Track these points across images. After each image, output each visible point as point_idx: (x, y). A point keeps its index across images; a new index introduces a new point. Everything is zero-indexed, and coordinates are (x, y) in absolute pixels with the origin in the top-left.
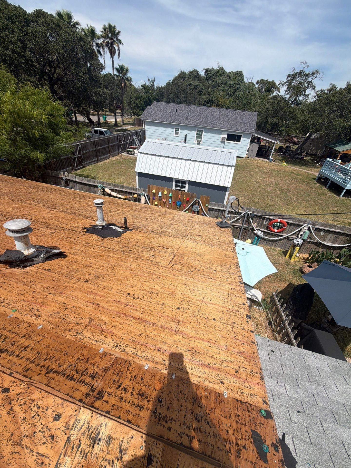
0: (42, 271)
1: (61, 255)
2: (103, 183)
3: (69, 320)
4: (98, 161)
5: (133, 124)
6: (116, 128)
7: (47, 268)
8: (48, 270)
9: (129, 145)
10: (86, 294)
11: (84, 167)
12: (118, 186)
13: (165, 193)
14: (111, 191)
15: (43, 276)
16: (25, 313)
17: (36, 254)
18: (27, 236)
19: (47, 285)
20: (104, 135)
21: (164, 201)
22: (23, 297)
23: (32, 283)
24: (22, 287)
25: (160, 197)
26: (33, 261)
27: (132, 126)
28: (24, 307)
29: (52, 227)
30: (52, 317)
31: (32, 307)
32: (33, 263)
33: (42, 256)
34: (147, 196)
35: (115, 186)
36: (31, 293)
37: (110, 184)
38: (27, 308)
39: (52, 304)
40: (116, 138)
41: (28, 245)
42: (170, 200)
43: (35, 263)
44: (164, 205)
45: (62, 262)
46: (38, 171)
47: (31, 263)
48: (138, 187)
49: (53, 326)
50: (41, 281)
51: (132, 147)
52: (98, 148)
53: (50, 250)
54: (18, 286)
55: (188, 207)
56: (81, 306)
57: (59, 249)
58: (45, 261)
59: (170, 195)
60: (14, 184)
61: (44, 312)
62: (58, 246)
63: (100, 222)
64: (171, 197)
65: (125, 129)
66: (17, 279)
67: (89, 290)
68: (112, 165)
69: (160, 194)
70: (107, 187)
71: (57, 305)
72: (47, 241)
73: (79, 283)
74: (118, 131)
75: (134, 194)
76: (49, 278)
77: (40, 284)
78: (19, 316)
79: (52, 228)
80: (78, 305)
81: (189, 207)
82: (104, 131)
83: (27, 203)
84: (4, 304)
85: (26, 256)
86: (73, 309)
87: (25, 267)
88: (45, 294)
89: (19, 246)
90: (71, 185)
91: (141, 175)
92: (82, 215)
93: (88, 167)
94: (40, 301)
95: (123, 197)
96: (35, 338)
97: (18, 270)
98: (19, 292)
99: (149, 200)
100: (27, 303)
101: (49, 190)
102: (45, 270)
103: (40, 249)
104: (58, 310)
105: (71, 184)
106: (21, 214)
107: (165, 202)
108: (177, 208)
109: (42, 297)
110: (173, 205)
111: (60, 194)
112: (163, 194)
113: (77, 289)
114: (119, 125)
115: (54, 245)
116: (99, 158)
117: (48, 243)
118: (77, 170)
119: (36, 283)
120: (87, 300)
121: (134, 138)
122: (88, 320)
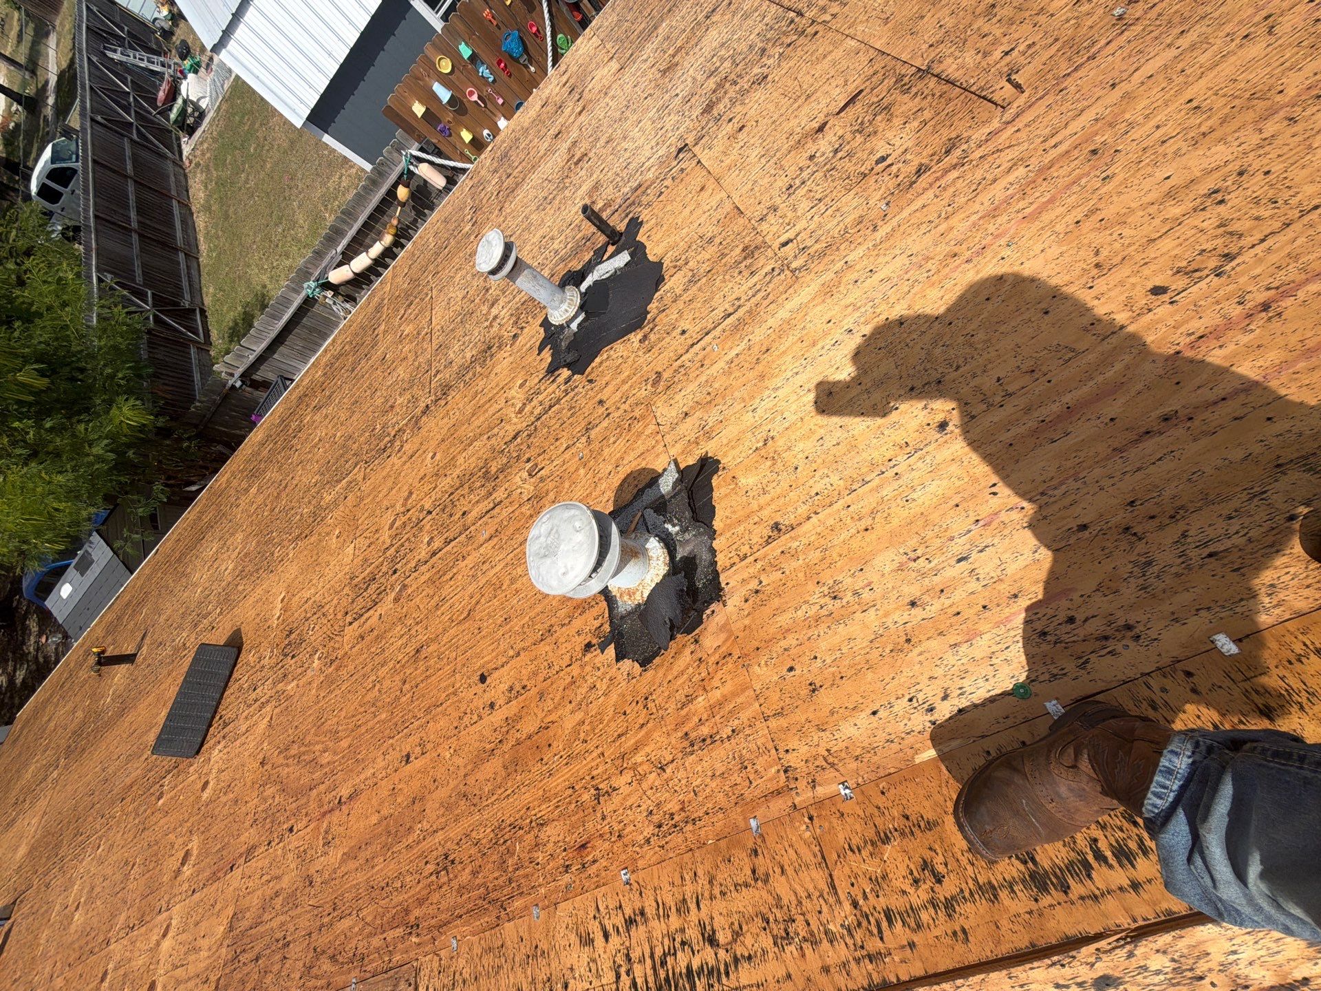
2: (304, 275)
9: (153, 101)
11: (203, 311)
12: (336, 233)
14: (346, 268)
21: (476, 98)
25: (451, 102)
35: (331, 240)
37: (319, 255)
42: (485, 72)
51: (161, 95)
52: (134, 225)
59: (465, 52)
64: (474, 59)
70: (325, 272)
90: (275, 378)
91: (321, 118)
93: (208, 300)
95: (389, 239)
99: (441, 154)
105: (269, 375)
107: (480, 97)
110: (505, 77)
116: (180, 243)
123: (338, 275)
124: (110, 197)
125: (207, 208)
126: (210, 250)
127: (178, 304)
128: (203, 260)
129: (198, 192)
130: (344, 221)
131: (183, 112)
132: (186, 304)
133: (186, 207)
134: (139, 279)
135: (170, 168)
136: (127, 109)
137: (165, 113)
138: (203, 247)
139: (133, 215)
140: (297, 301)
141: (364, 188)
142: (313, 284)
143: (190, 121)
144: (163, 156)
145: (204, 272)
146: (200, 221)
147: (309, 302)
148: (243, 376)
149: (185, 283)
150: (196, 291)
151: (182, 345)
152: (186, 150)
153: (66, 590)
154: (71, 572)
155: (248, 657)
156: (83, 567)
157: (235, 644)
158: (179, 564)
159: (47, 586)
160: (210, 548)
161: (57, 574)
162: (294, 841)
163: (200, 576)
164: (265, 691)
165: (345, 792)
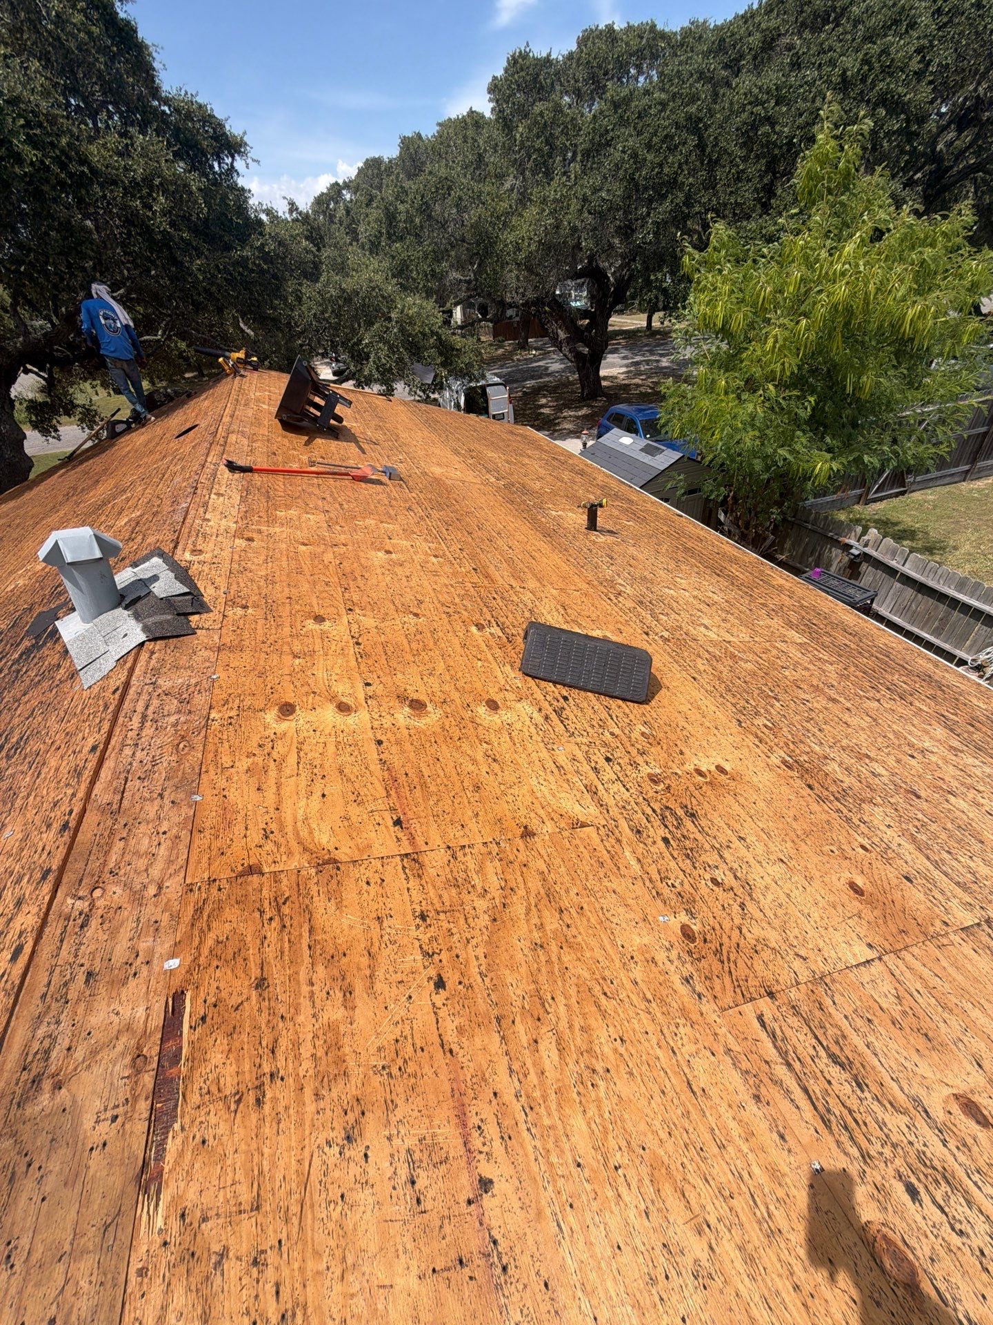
11: (903, 493)
93: (917, 495)
105: (870, 574)
118: (875, 500)
127: (909, 473)
128: (964, 486)
132: (910, 477)
145: (953, 488)
148: (866, 555)
149: (933, 474)
150: (927, 484)
151: (864, 484)
153: (627, 440)
154: (642, 441)
156: (648, 450)
161: (637, 431)
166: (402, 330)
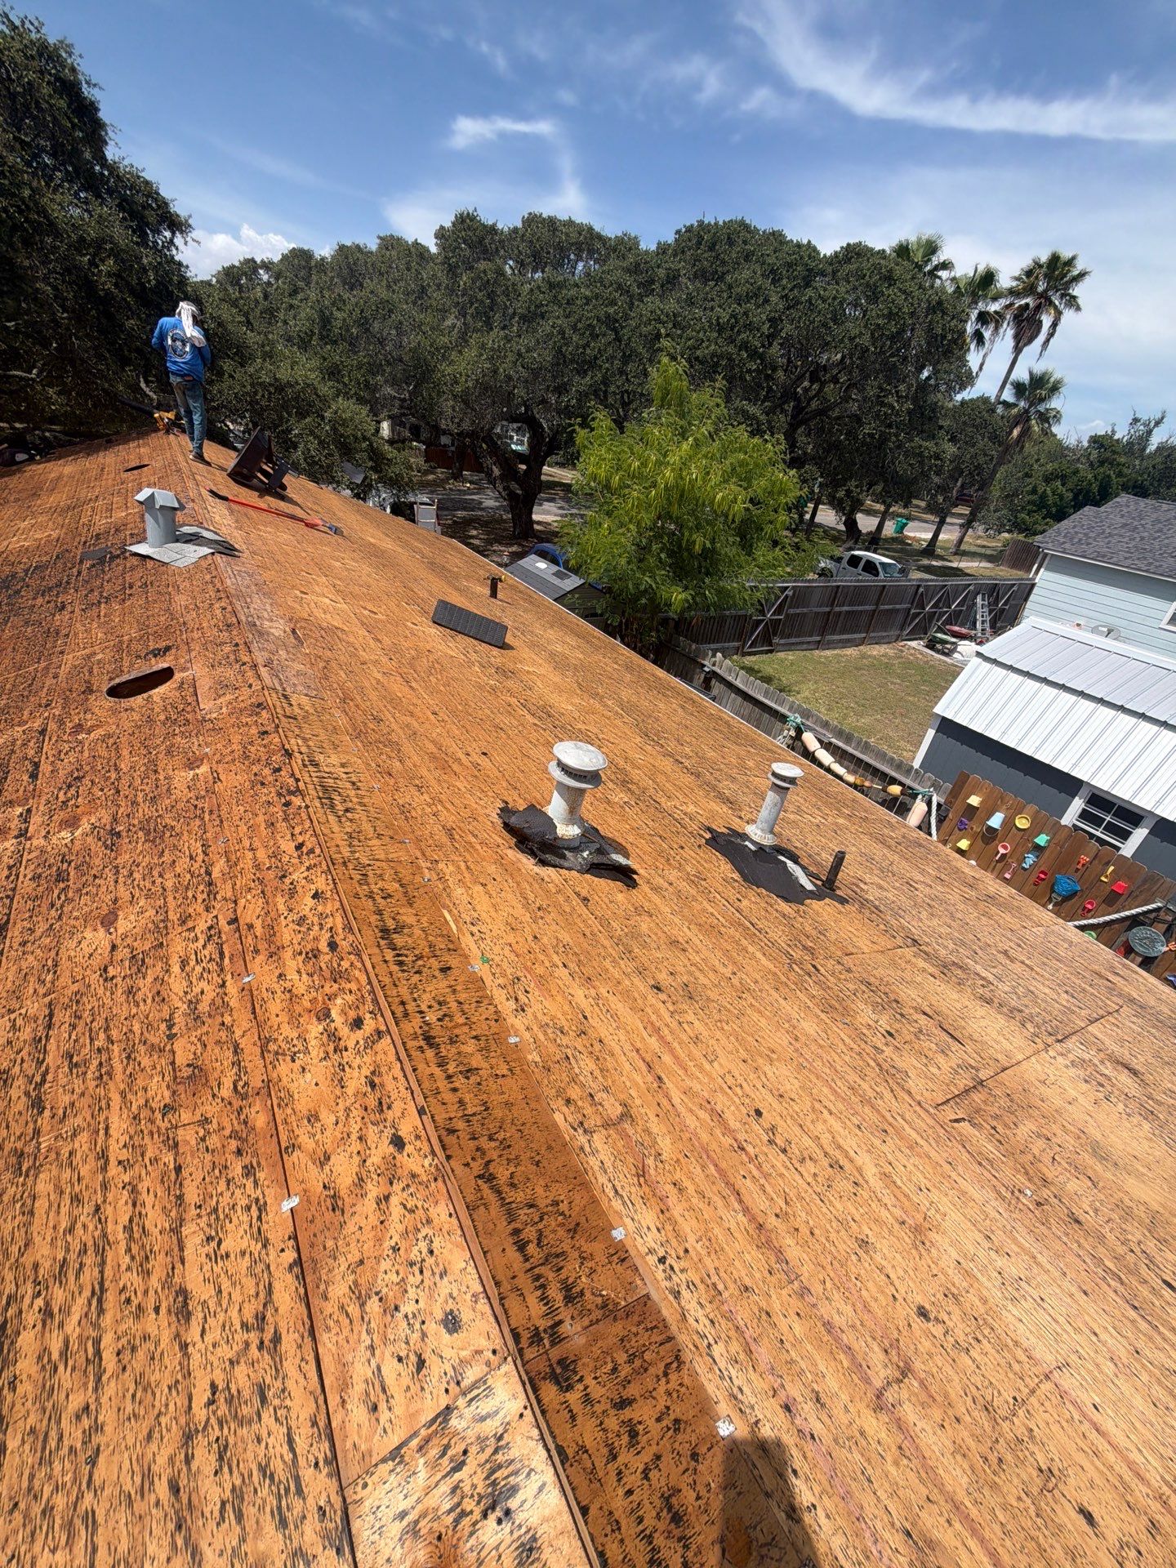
0: (570, 892)
1: (625, 875)
2: (806, 714)
3: (577, 1071)
4: (818, 645)
5: (990, 558)
6: (926, 562)
7: (584, 893)
8: (585, 899)
9: (949, 622)
10: (641, 1026)
11: (771, 651)
12: (848, 739)
13: (1022, 823)
14: (818, 745)
15: (568, 910)
16: (501, 981)
17: (577, 844)
18: (582, 791)
19: (566, 937)
20: (877, 574)
21: (1002, 851)
22: (511, 938)
23: (540, 913)
24: (519, 911)
25: (990, 829)
26: (564, 857)
27: (984, 564)
28: (505, 965)
29: (633, 787)
30: (545, 1033)
31: (519, 974)
32: (562, 862)
33: (585, 854)
34: (939, 805)
35: (840, 734)
36: (530, 938)
37: (826, 725)
38: (509, 972)
39: (559, 998)
40: (913, 589)
41: (573, 815)
42: (1030, 859)
43: (566, 864)
44: (995, 865)
45: (620, 897)
46: (658, 631)
47: (558, 861)
48: (916, 764)
49: (538, 1059)
50: (559, 919)
51: (956, 628)
52: (837, 609)
53: (607, 847)
54: (514, 903)
55: (1107, 918)
56: (617, 1050)
57: (627, 856)
58: (587, 872)
59: (1042, 840)
60: (598, 648)
61: (536, 1007)
62: (628, 846)
63: (759, 832)
64: (1038, 848)
65: (957, 569)
66: (518, 884)
67: (654, 1018)
68: (858, 669)
69: (996, 821)
70: (811, 730)
71: (566, 1007)
72: (609, 820)
73: (636, 981)
74: (928, 569)
75: (893, 781)
76: (578, 921)
77: (554, 927)
78: (488, 980)
79: (633, 793)
80: (613, 1044)
81: (1112, 922)
82: (882, 564)
83: (606, 706)
84: (475, 929)
85: (556, 838)
86: (597, 1046)
87: (543, 863)
88: (556, 958)
89: (556, 808)
90: (715, 692)
91: (948, 727)
92: (714, 788)
93: (781, 655)
94: (540, 970)
95: (851, 778)
96: (493, 1061)
97: (527, 863)
98: (510, 920)
99: (940, 821)
100: (513, 957)
101: (662, 689)
102: (578, 894)
103: (591, 834)
104: (564, 1023)
105: (717, 688)
106: (583, 727)
107: (1004, 856)
108: (1050, 900)
109: (547, 964)
110: (1033, 878)
111: (683, 707)
112: (1008, 823)
113: (627, 995)
114: (939, 551)
115: (620, 840)
116: (829, 637)
117: (610, 827)
118: (750, 654)
119: (549, 918)
120: (639, 1045)
121: (975, 604)
122: (619, 1109)
123: (809, 739)
124: (858, 594)
125: (863, 656)
126: (826, 657)
127: (775, 634)
128: (818, 652)
129: (876, 651)
130: (859, 743)
131: (945, 642)
132: (776, 640)
133: (862, 642)
134: (792, 611)
135: (894, 633)
136: (935, 606)
137: (940, 630)
138: (828, 653)
139: (846, 608)
140: (783, 710)
141: (892, 759)
142: (799, 720)
143: (939, 646)
144: (902, 628)
145: (807, 653)
146: (851, 652)
147: (783, 718)
148: (714, 673)
149: (793, 640)
150: (789, 647)
151: (741, 636)
152: (914, 644)
153: (542, 565)
154: (555, 568)
155: (495, 651)
156: (558, 574)
157: (504, 646)
158: (559, 623)
159: (543, 555)
160: (572, 641)
161: (554, 560)
162: (384, 660)
163: (551, 634)
164: (474, 657)
165: (414, 684)
166: (334, 429)
